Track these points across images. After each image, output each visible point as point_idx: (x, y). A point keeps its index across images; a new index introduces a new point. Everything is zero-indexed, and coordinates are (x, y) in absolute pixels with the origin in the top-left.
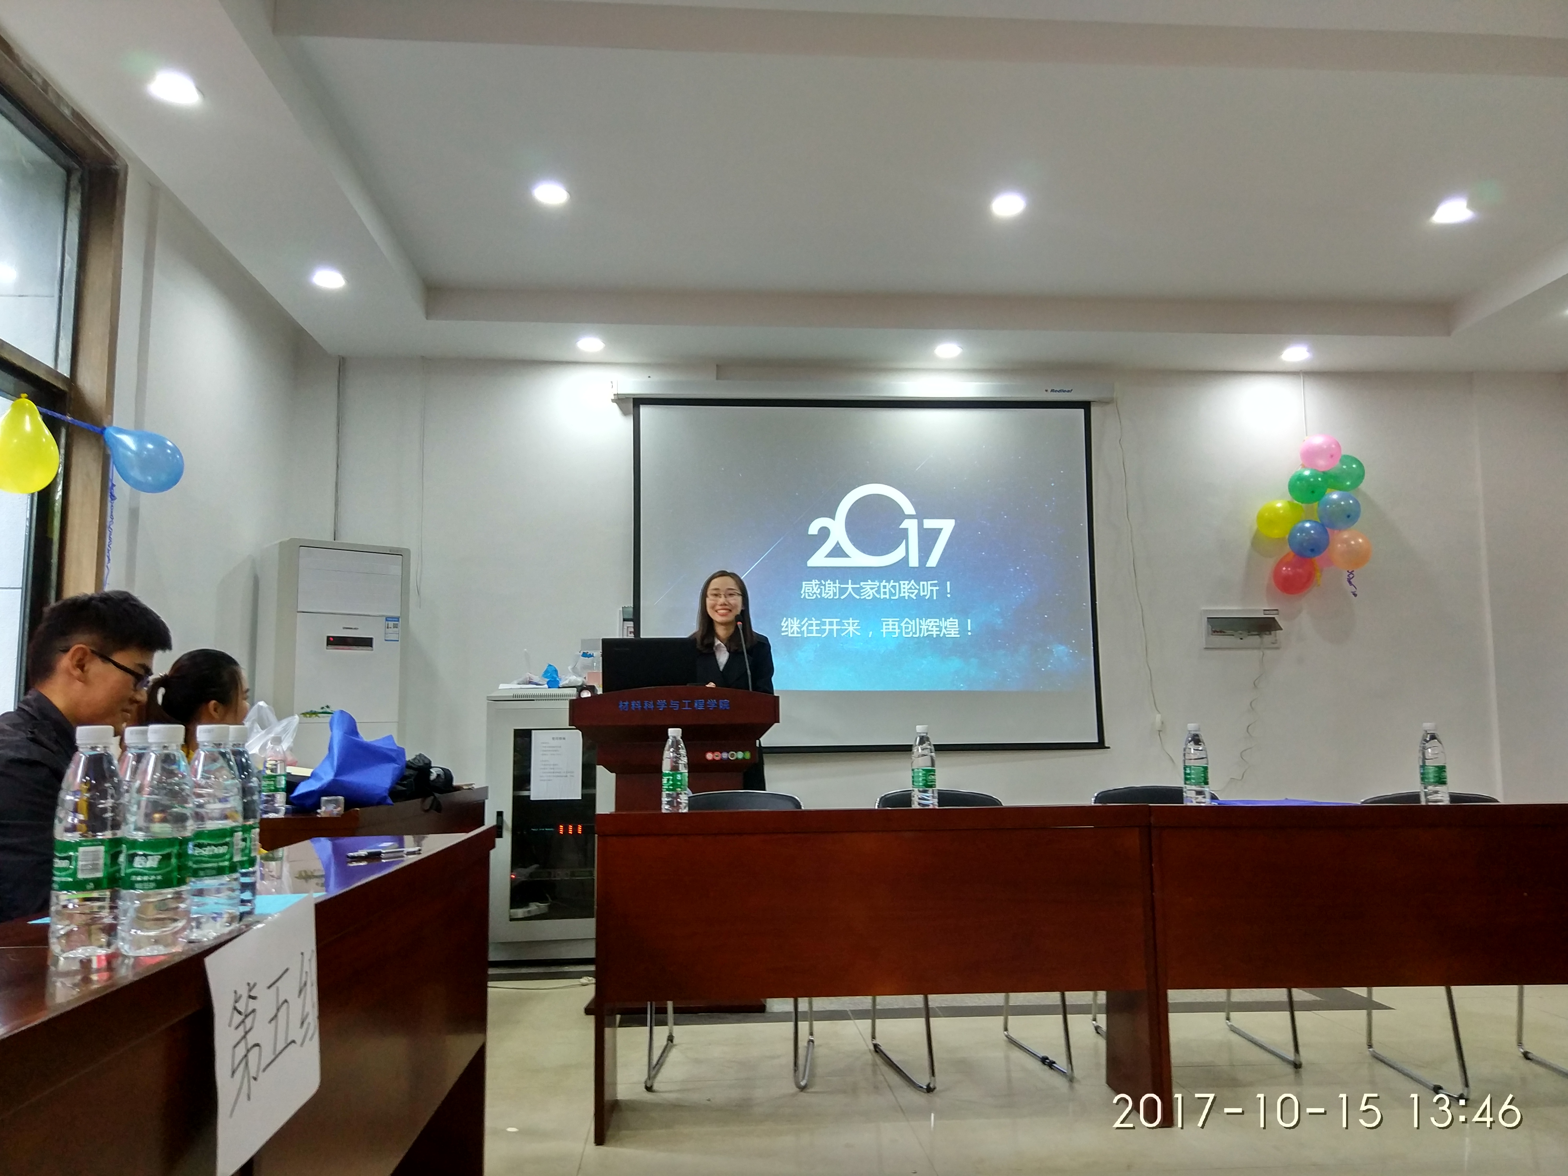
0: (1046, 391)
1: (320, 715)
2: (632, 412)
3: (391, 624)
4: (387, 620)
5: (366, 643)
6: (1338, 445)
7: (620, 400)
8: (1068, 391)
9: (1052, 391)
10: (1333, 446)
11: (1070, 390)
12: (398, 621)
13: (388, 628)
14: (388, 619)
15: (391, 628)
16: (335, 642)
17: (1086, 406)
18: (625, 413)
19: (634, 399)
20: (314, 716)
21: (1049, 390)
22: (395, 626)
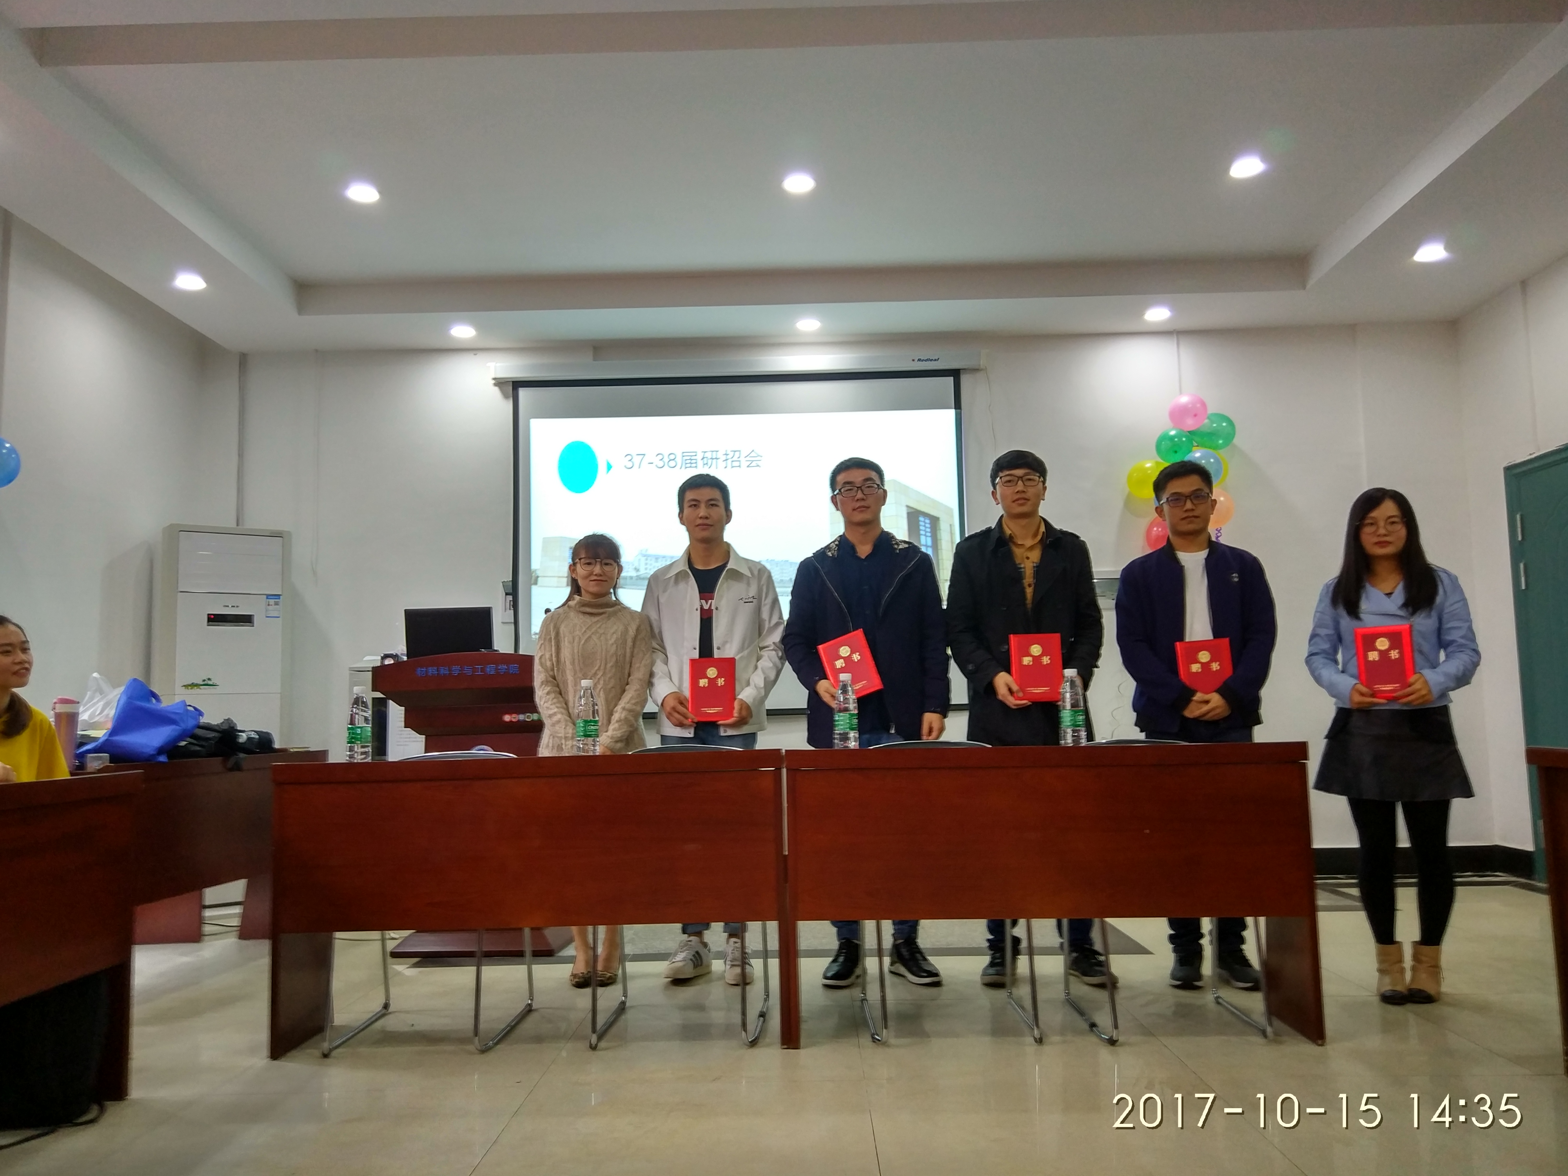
0: (913, 360)
1: (201, 687)
2: (511, 395)
3: (272, 601)
4: (267, 598)
5: (246, 620)
6: (1204, 405)
7: (500, 383)
8: (935, 360)
9: (919, 360)
10: (1198, 405)
11: (937, 358)
12: (279, 599)
13: (269, 605)
14: (268, 596)
15: (271, 605)
16: (215, 619)
17: (955, 373)
18: (506, 396)
19: (513, 382)
20: (196, 687)
21: (916, 360)
22: (276, 604)
